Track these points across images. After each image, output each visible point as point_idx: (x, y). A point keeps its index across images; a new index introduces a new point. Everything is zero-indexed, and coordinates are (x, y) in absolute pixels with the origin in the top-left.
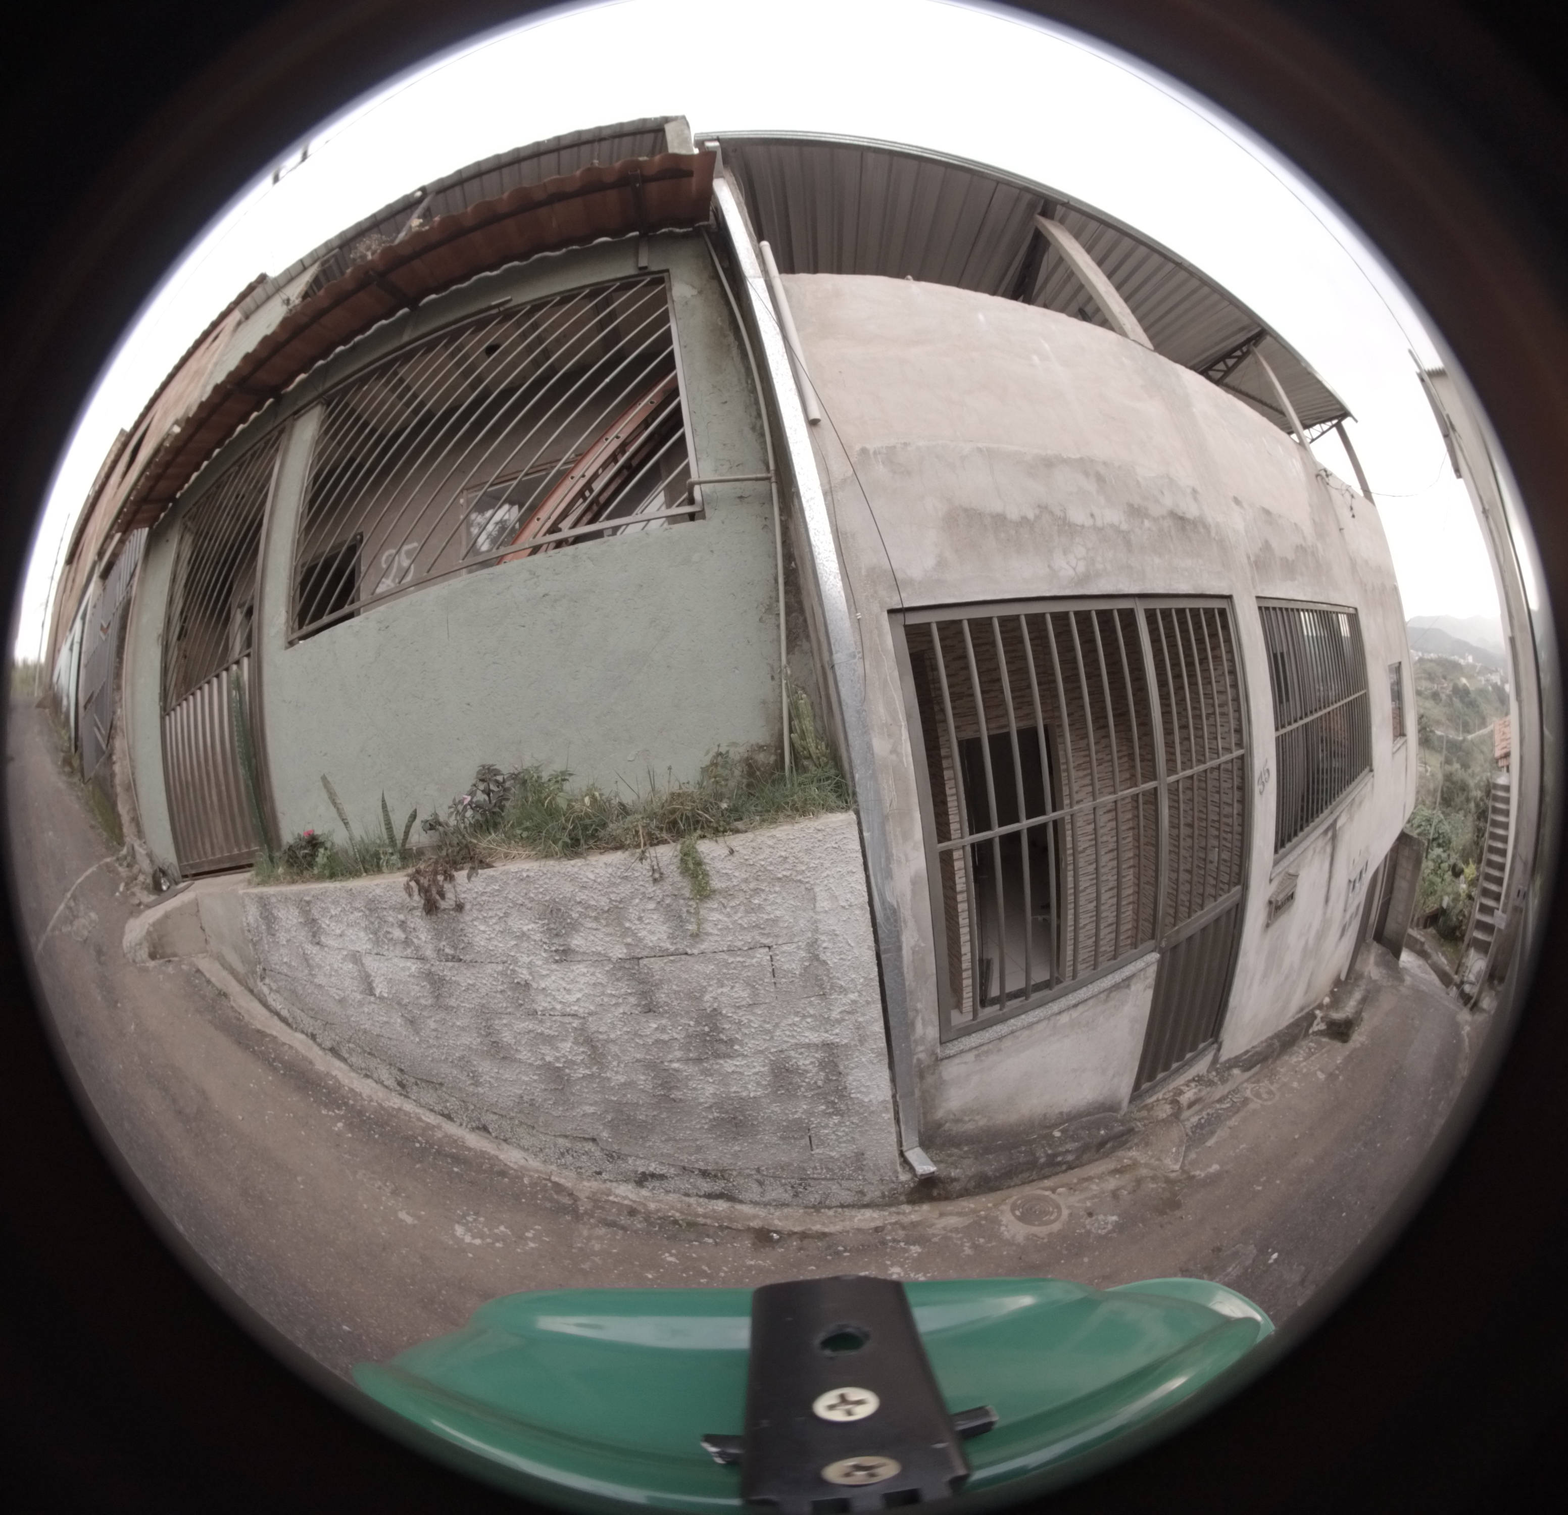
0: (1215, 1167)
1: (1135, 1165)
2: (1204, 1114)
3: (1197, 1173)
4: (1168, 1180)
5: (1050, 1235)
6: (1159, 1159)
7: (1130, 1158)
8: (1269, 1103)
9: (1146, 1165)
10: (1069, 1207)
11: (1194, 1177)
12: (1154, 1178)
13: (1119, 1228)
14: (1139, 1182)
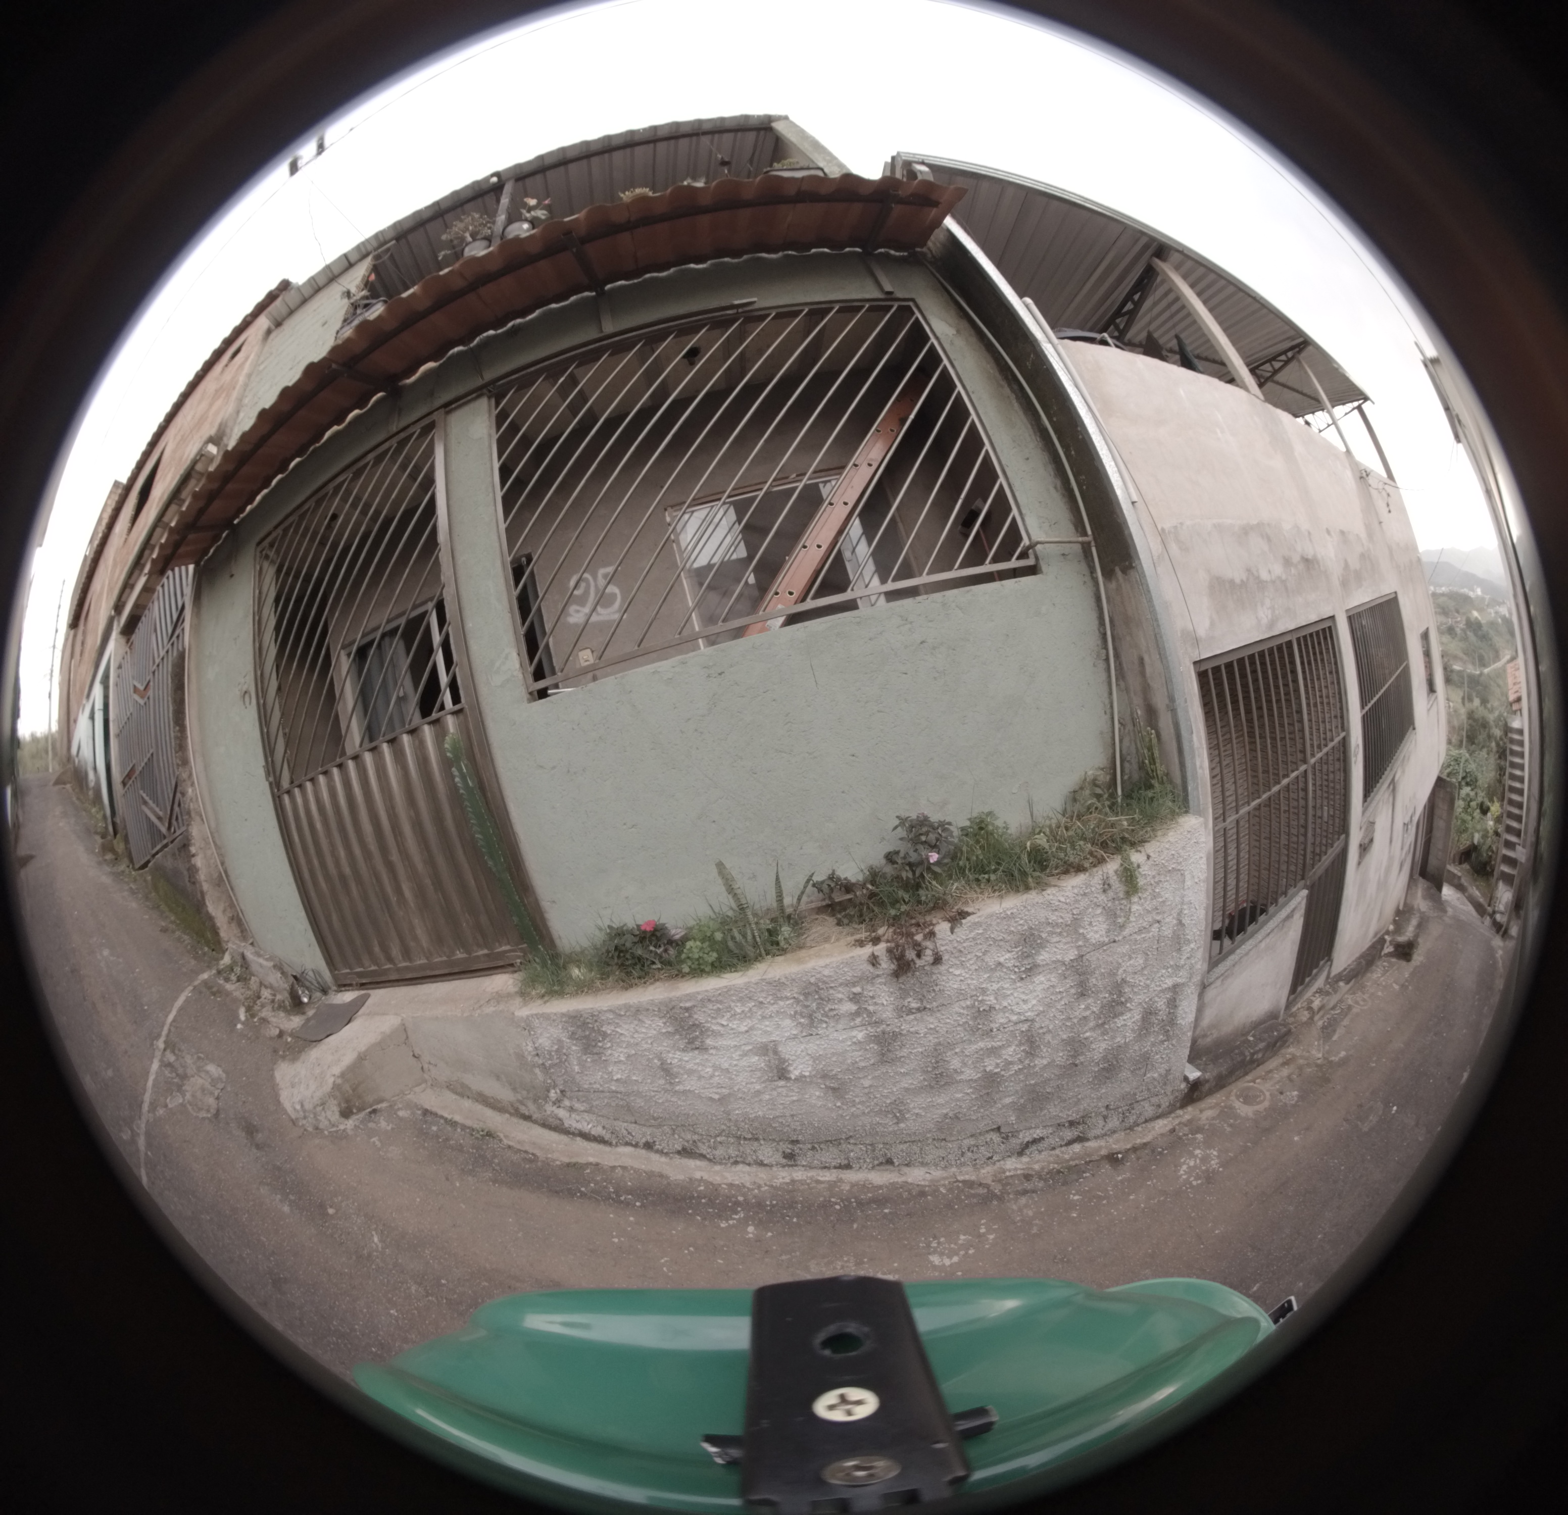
0: (1343, 1054)
1: (1294, 1058)
2: (1325, 1019)
3: (1333, 1058)
4: (1317, 1066)
5: (1265, 1109)
6: (1308, 1052)
7: (1290, 1054)
8: (1365, 1008)
9: (1302, 1057)
10: (1268, 1090)
11: (1332, 1061)
12: (1308, 1065)
13: (1301, 1098)
14: (1300, 1068)
